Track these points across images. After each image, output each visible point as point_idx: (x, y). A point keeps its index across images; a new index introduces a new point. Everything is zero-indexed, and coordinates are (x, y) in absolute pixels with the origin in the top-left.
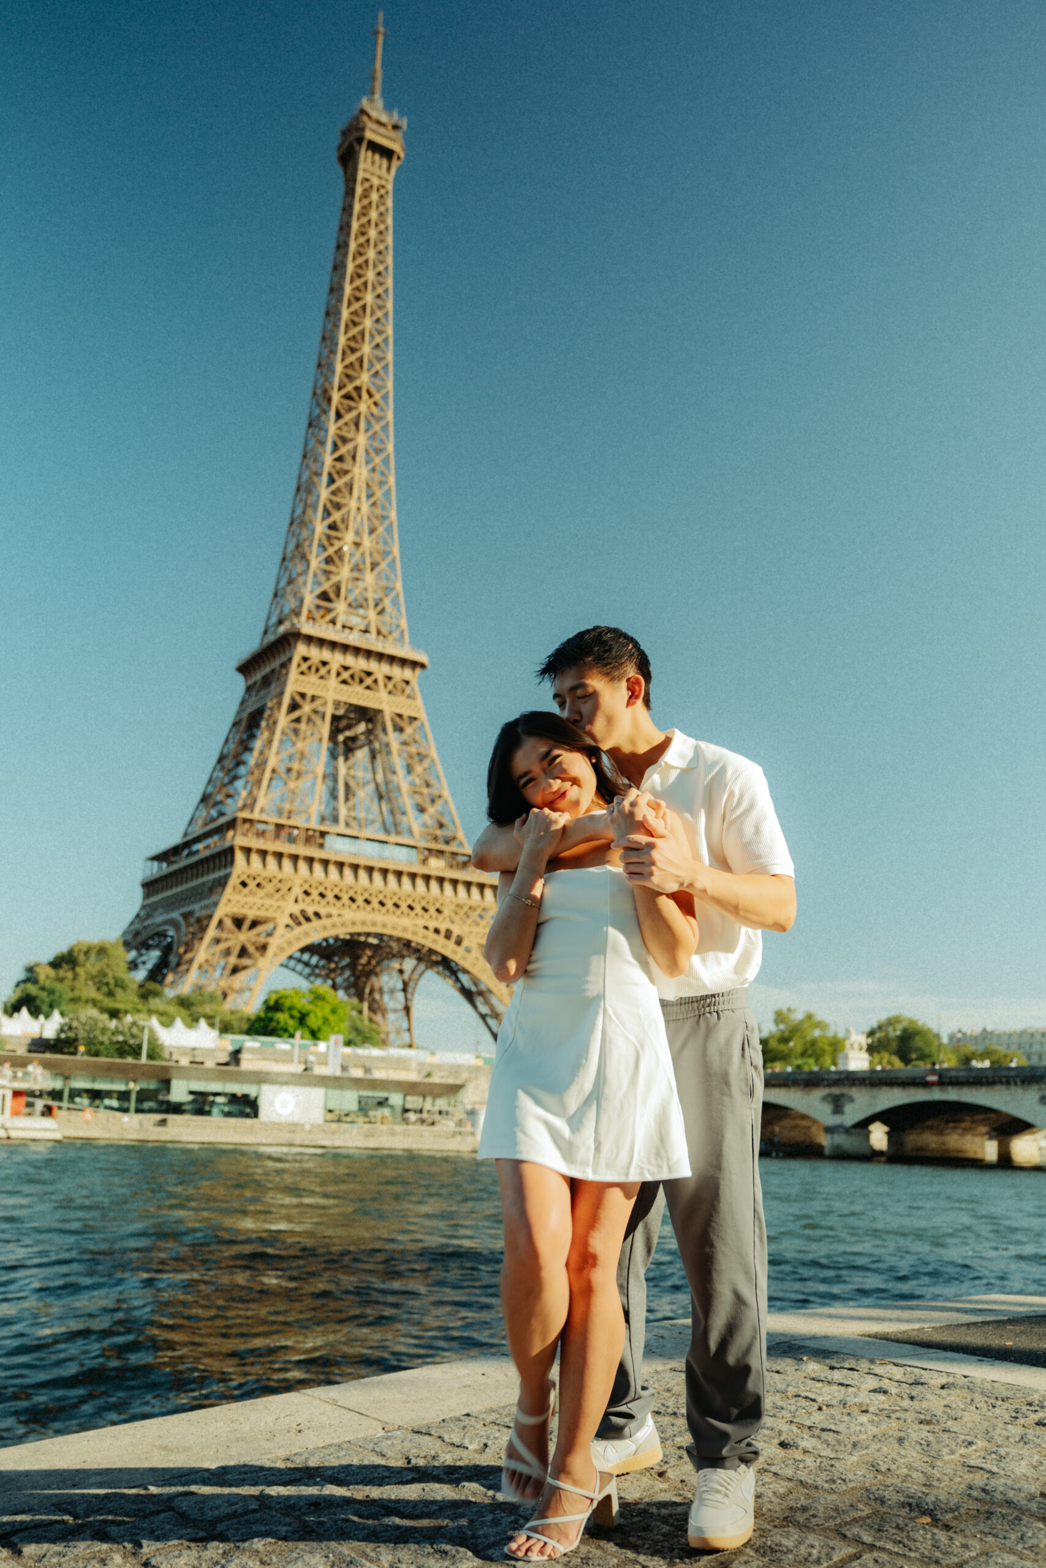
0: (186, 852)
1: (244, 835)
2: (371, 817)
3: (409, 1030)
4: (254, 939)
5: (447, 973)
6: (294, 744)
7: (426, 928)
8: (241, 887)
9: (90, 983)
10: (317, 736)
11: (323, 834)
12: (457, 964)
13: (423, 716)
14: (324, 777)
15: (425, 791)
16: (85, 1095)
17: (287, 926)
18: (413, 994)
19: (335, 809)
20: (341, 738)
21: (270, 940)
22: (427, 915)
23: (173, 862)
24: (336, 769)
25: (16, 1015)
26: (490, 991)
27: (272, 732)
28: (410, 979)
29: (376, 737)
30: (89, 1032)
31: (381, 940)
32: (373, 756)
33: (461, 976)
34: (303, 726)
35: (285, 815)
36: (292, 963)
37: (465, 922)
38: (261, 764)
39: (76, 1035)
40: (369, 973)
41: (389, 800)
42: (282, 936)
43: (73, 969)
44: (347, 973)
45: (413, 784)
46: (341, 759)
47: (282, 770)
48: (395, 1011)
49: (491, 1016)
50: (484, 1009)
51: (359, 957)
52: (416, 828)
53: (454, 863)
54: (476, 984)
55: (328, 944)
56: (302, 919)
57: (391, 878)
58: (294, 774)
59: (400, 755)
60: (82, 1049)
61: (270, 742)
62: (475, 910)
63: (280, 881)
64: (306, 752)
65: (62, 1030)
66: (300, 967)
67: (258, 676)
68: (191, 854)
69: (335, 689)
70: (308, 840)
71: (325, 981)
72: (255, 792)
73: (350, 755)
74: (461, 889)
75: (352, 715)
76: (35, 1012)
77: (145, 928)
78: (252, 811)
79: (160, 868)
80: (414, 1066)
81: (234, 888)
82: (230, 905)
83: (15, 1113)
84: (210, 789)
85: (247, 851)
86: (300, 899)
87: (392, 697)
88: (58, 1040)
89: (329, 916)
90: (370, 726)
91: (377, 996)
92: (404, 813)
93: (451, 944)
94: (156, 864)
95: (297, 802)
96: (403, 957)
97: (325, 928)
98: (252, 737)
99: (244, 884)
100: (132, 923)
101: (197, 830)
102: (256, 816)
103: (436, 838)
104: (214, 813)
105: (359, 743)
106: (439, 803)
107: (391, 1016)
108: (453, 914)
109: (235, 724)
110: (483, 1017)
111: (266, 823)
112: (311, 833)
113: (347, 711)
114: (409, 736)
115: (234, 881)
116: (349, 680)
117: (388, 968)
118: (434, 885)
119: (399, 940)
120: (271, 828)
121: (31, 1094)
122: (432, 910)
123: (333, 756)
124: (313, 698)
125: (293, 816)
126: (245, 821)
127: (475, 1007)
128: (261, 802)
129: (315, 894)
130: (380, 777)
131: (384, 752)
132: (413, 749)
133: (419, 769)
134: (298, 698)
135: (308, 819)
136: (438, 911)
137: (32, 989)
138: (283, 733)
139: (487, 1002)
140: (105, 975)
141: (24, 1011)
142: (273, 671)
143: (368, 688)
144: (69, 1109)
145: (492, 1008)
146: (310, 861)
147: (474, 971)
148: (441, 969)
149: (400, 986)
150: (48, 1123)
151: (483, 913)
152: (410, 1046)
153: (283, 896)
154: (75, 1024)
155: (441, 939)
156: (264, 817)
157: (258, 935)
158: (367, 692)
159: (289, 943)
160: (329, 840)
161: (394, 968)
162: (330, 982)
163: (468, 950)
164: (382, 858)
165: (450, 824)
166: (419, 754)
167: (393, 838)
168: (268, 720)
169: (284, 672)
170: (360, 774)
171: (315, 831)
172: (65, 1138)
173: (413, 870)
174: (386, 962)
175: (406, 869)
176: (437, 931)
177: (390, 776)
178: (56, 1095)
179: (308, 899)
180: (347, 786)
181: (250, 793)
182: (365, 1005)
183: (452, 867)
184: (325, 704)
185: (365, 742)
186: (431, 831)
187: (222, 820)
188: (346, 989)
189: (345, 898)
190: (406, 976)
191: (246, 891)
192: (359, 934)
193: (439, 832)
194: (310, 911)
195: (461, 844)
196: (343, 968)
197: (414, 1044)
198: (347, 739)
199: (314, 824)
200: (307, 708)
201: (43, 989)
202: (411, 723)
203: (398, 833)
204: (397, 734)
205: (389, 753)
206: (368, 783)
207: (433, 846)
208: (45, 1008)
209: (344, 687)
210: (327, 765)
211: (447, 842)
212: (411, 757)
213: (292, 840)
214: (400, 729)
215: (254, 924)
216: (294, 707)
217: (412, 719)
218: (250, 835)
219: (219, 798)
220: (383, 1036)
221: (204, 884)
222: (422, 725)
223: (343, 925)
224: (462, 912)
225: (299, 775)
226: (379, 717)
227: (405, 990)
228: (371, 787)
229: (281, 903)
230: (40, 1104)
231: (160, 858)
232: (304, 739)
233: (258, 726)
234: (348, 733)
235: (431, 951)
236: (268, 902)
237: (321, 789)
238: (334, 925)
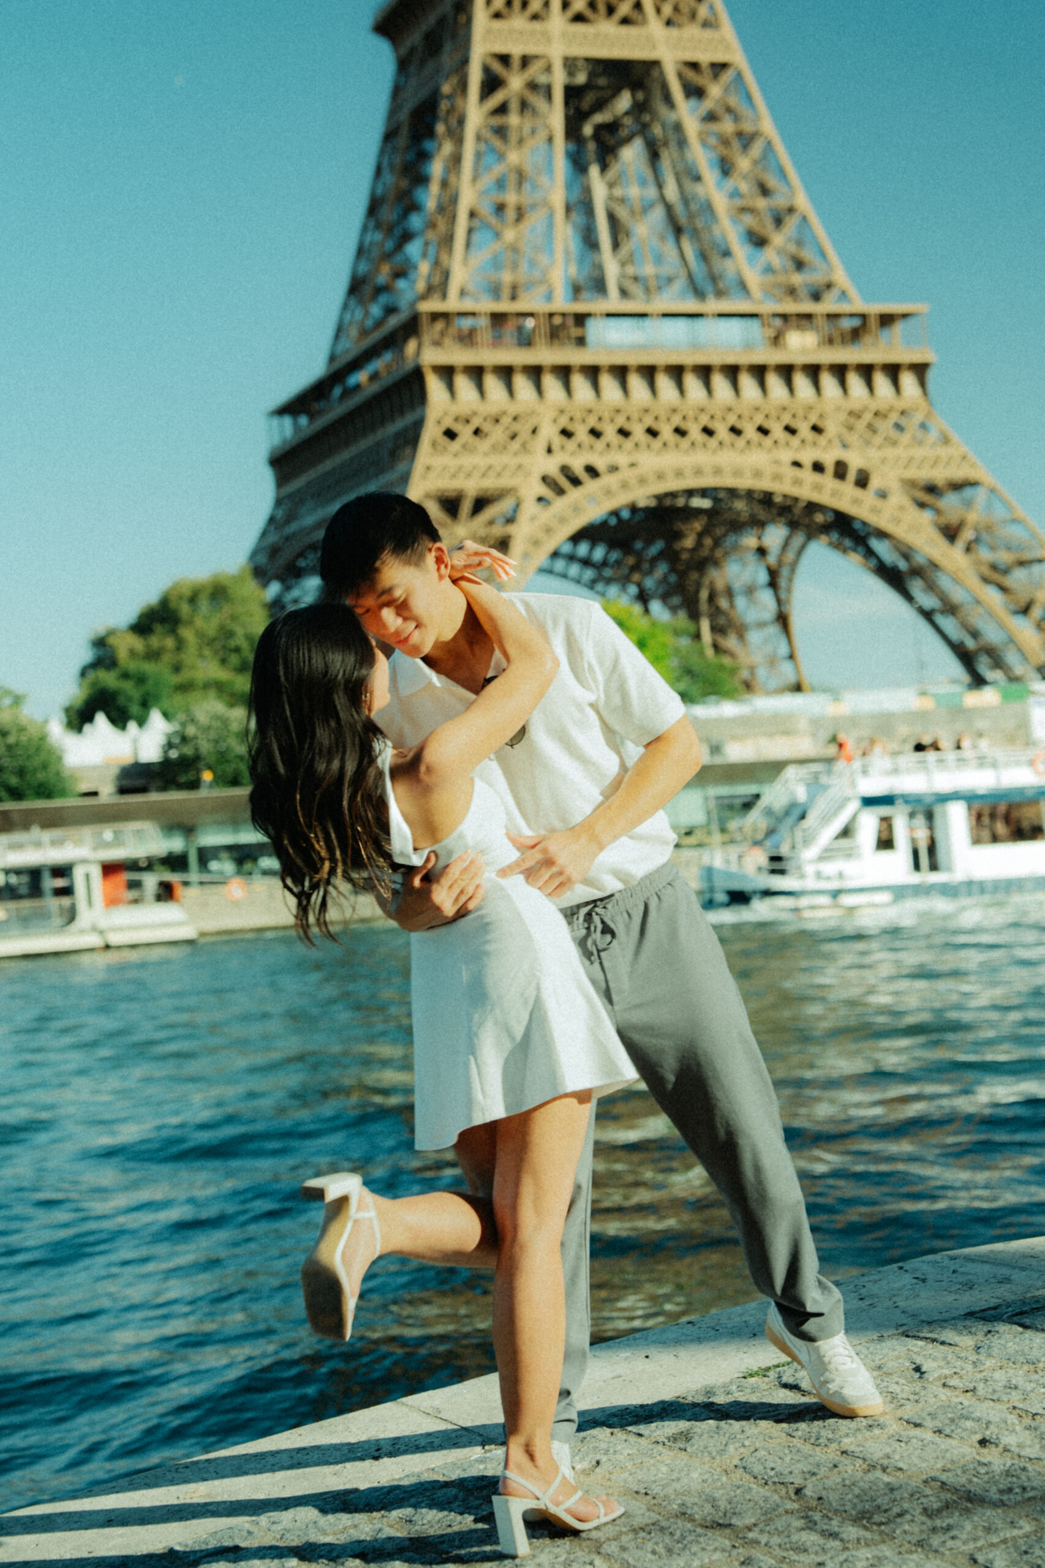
0: (337, 391)
1: (437, 343)
2: (666, 270)
3: (791, 657)
4: (482, 532)
5: (848, 542)
6: (501, 157)
7: (797, 464)
8: (445, 440)
9: (207, 652)
10: (542, 135)
11: (581, 319)
12: (864, 524)
13: (737, 57)
14: (568, 209)
15: (761, 203)
16: (224, 855)
17: (540, 499)
18: (789, 590)
19: (599, 268)
20: (588, 130)
21: (512, 529)
22: (795, 441)
23: (320, 413)
24: (587, 191)
25: (87, 728)
26: (934, 566)
27: (459, 141)
28: (780, 562)
29: (655, 116)
30: (216, 742)
31: (716, 500)
32: (654, 155)
33: (877, 545)
34: (513, 119)
35: (506, 293)
36: (560, 565)
37: (868, 443)
38: (448, 206)
39: (197, 749)
40: (703, 563)
41: (696, 234)
42: (533, 519)
43: (173, 631)
44: (662, 569)
45: (735, 194)
46: (594, 171)
47: (486, 210)
48: (761, 625)
49: (943, 612)
50: (928, 601)
51: (679, 535)
52: (753, 278)
53: (836, 335)
54: (906, 557)
55: (619, 519)
56: (564, 482)
57: (719, 381)
58: (511, 214)
59: (704, 143)
60: (207, 776)
61: (456, 160)
62: (885, 416)
63: (515, 419)
64: (528, 168)
65: (170, 745)
66: (574, 570)
67: (415, 38)
68: (347, 393)
69: (564, 35)
70: (555, 334)
71: (624, 588)
72: (444, 257)
73: (609, 158)
74: (854, 381)
75: (602, 81)
76: (119, 719)
77: (288, 539)
78: (444, 296)
79: (297, 428)
80: (803, 725)
81: (434, 444)
82: (432, 475)
83: (112, 902)
84: (363, 268)
85: (447, 373)
86: (555, 447)
87: (674, 32)
88: (166, 763)
89: (614, 469)
90: (640, 96)
91: (723, 603)
92: (727, 253)
93: (848, 488)
94: (287, 421)
95: (524, 266)
96: (761, 524)
97: (608, 493)
98: (424, 156)
99: (450, 434)
100: (264, 534)
101: (351, 346)
102: (453, 303)
103: (792, 292)
104: (376, 310)
105: (624, 133)
106: (791, 224)
107: (754, 637)
108: (844, 431)
109: (389, 136)
110: (928, 615)
111: (473, 314)
112: (557, 321)
113: (592, 75)
114: (718, 101)
115: (431, 432)
116: (588, 13)
117: (736, 547)
118: (801, 381)
119: (750, 494)
120: (483, 322)
121: (132, 866)
122: (804, 430)
123: (579, 165)
124: (526, 61)
125: (522, 294)
126: (435, 316)
127: (909, 597)
128: (459, 276)
129: (582, 433)
130: (671, 191)
131: (673, 144)
132: (727, 126)
133: (744, 164)
134: (497, 67)
135: (549, 297)
136: (816, 429)
137: (109, 679)
138: (479, 138)
139: (931, 587)
140: (230, 634)
141: (101, 719)
142: (442, 21)
143: (625, 21)
144: (201, 883)
145: (943, 598)
146: (564, 372)
147: (899, 531)
148: (835, 536)
149: (763, 577)
150: (168, 912)
151: (903, 422)
152: (798, 688)
153: (524, 445)
154: (191, 731)
155: (828, 480)
156: (468, 305)
157: (491, 523)
158: (625, 30)
159: (548, 530)
160: (595, 330)
161: (748, 548)
162: (633, 590)
163: (883, 495)
164: (696, 347)
165: (817, 260)
166: (740, 134)
167: (713, 305)
168: (446, 121)
169: (462, 19)
170: (634, 192)
171: (564, 315)
172: (203, 934)
173: (759, 358)
174: (731, 539)
175: (744, 359)
176: (818, 467)
177: (689, 186)
178: (176, 862)
179: (571, 444)
180: (612, 218)
181: (437, 263)
182: (705, 625)
183: (831, 341)
184: (548, 69)
185: (636, 128)
186: (781, 279)
187: (393, 321)
188: (665, 598)
189: (638, 432)
190: (772, 559)
191: (456, 445)
192: (673, 495)
193: (797, 279)
194: (578, 466)
195: (844, 294)
196: (654, 561)
197: (806, 683)
198: (599, 129)
199: (562, 303)
200: (516, 82)
201: (125, 676)
202: (716, 76)
203: (720, 294)
204: (693, 102)
205: (682, 143)
206: (651, 206)
207: (791, 307)
208: (135, 709)
209: (580, 28)
210: (569, 187)
211: (816, 297)
212: (725, 142)
213: (526, 341)
214: (695, 92)
215: (481, 504)
216: (492, 84)
217: (720, 68)
218: (447, 341)
219: (382, 278)
220: (745, 674)
221: (378, 444)
222: (739, 76)
223: (642, 481)
224: (861, 425)
225: (520, 214)
226: (655, 73)
227: (773, 584)
228: (658, 214)
229: (524, 459)
230: (151, 881)
231: (291, 408)
232: (521, 141)
233: (431, 133)
234: (599, 118)
235: (812, 507)
236: (497, 460)
237: (566, 234)
238: (625, 485)
